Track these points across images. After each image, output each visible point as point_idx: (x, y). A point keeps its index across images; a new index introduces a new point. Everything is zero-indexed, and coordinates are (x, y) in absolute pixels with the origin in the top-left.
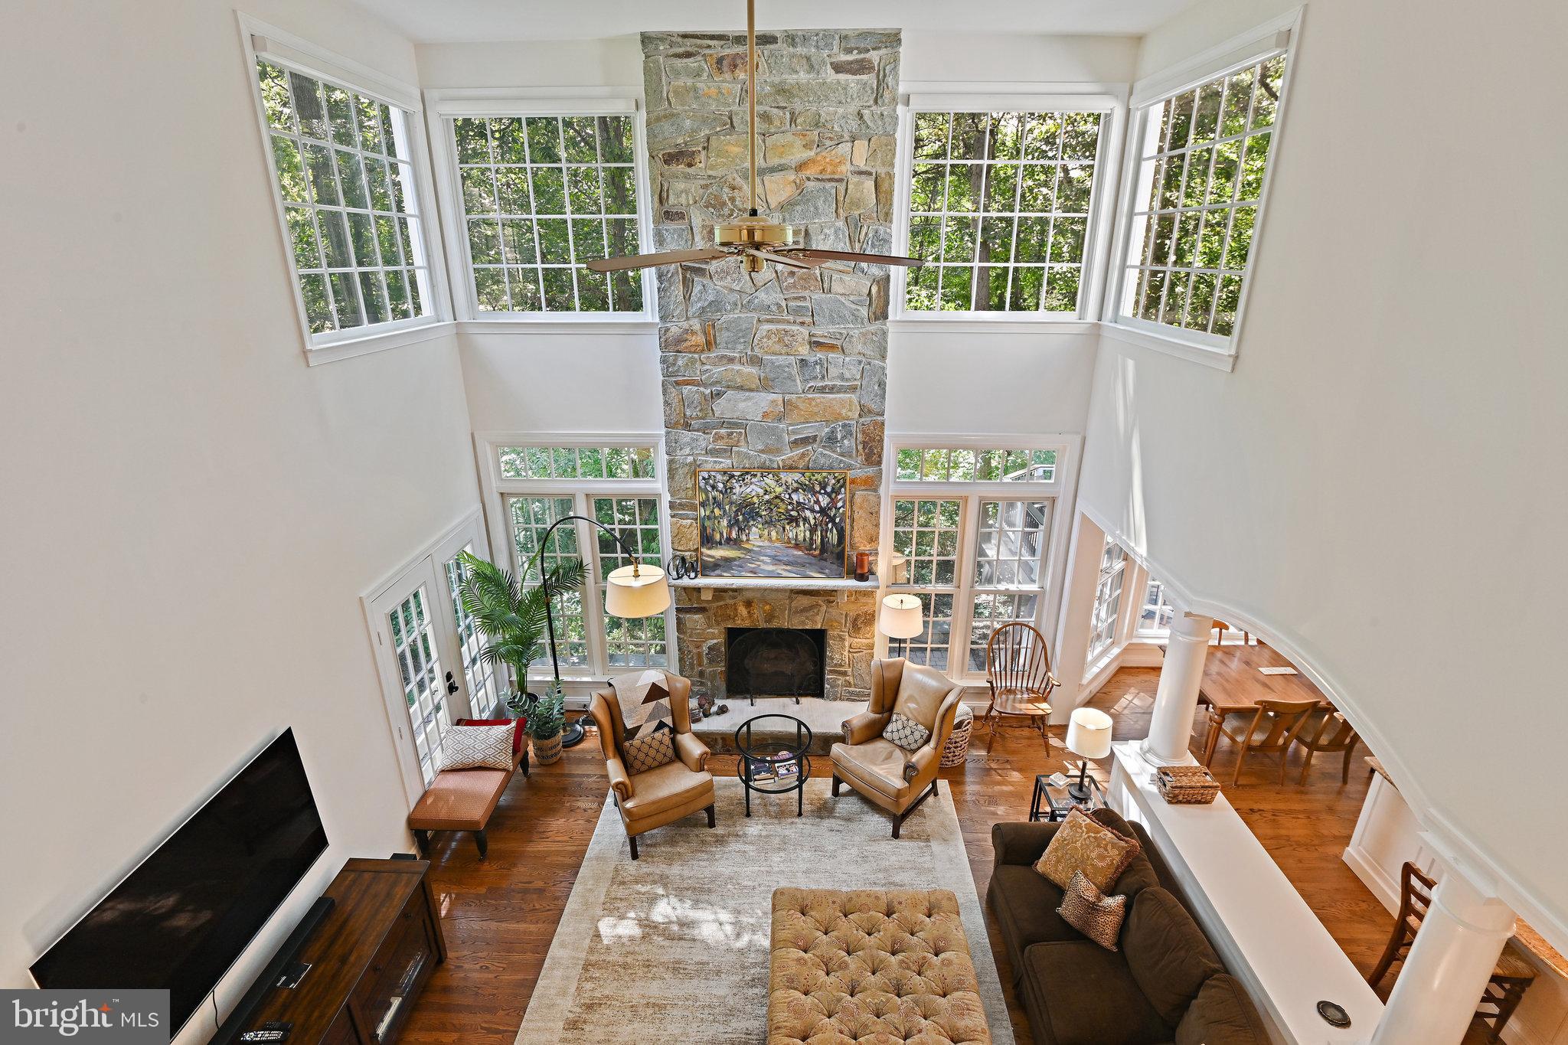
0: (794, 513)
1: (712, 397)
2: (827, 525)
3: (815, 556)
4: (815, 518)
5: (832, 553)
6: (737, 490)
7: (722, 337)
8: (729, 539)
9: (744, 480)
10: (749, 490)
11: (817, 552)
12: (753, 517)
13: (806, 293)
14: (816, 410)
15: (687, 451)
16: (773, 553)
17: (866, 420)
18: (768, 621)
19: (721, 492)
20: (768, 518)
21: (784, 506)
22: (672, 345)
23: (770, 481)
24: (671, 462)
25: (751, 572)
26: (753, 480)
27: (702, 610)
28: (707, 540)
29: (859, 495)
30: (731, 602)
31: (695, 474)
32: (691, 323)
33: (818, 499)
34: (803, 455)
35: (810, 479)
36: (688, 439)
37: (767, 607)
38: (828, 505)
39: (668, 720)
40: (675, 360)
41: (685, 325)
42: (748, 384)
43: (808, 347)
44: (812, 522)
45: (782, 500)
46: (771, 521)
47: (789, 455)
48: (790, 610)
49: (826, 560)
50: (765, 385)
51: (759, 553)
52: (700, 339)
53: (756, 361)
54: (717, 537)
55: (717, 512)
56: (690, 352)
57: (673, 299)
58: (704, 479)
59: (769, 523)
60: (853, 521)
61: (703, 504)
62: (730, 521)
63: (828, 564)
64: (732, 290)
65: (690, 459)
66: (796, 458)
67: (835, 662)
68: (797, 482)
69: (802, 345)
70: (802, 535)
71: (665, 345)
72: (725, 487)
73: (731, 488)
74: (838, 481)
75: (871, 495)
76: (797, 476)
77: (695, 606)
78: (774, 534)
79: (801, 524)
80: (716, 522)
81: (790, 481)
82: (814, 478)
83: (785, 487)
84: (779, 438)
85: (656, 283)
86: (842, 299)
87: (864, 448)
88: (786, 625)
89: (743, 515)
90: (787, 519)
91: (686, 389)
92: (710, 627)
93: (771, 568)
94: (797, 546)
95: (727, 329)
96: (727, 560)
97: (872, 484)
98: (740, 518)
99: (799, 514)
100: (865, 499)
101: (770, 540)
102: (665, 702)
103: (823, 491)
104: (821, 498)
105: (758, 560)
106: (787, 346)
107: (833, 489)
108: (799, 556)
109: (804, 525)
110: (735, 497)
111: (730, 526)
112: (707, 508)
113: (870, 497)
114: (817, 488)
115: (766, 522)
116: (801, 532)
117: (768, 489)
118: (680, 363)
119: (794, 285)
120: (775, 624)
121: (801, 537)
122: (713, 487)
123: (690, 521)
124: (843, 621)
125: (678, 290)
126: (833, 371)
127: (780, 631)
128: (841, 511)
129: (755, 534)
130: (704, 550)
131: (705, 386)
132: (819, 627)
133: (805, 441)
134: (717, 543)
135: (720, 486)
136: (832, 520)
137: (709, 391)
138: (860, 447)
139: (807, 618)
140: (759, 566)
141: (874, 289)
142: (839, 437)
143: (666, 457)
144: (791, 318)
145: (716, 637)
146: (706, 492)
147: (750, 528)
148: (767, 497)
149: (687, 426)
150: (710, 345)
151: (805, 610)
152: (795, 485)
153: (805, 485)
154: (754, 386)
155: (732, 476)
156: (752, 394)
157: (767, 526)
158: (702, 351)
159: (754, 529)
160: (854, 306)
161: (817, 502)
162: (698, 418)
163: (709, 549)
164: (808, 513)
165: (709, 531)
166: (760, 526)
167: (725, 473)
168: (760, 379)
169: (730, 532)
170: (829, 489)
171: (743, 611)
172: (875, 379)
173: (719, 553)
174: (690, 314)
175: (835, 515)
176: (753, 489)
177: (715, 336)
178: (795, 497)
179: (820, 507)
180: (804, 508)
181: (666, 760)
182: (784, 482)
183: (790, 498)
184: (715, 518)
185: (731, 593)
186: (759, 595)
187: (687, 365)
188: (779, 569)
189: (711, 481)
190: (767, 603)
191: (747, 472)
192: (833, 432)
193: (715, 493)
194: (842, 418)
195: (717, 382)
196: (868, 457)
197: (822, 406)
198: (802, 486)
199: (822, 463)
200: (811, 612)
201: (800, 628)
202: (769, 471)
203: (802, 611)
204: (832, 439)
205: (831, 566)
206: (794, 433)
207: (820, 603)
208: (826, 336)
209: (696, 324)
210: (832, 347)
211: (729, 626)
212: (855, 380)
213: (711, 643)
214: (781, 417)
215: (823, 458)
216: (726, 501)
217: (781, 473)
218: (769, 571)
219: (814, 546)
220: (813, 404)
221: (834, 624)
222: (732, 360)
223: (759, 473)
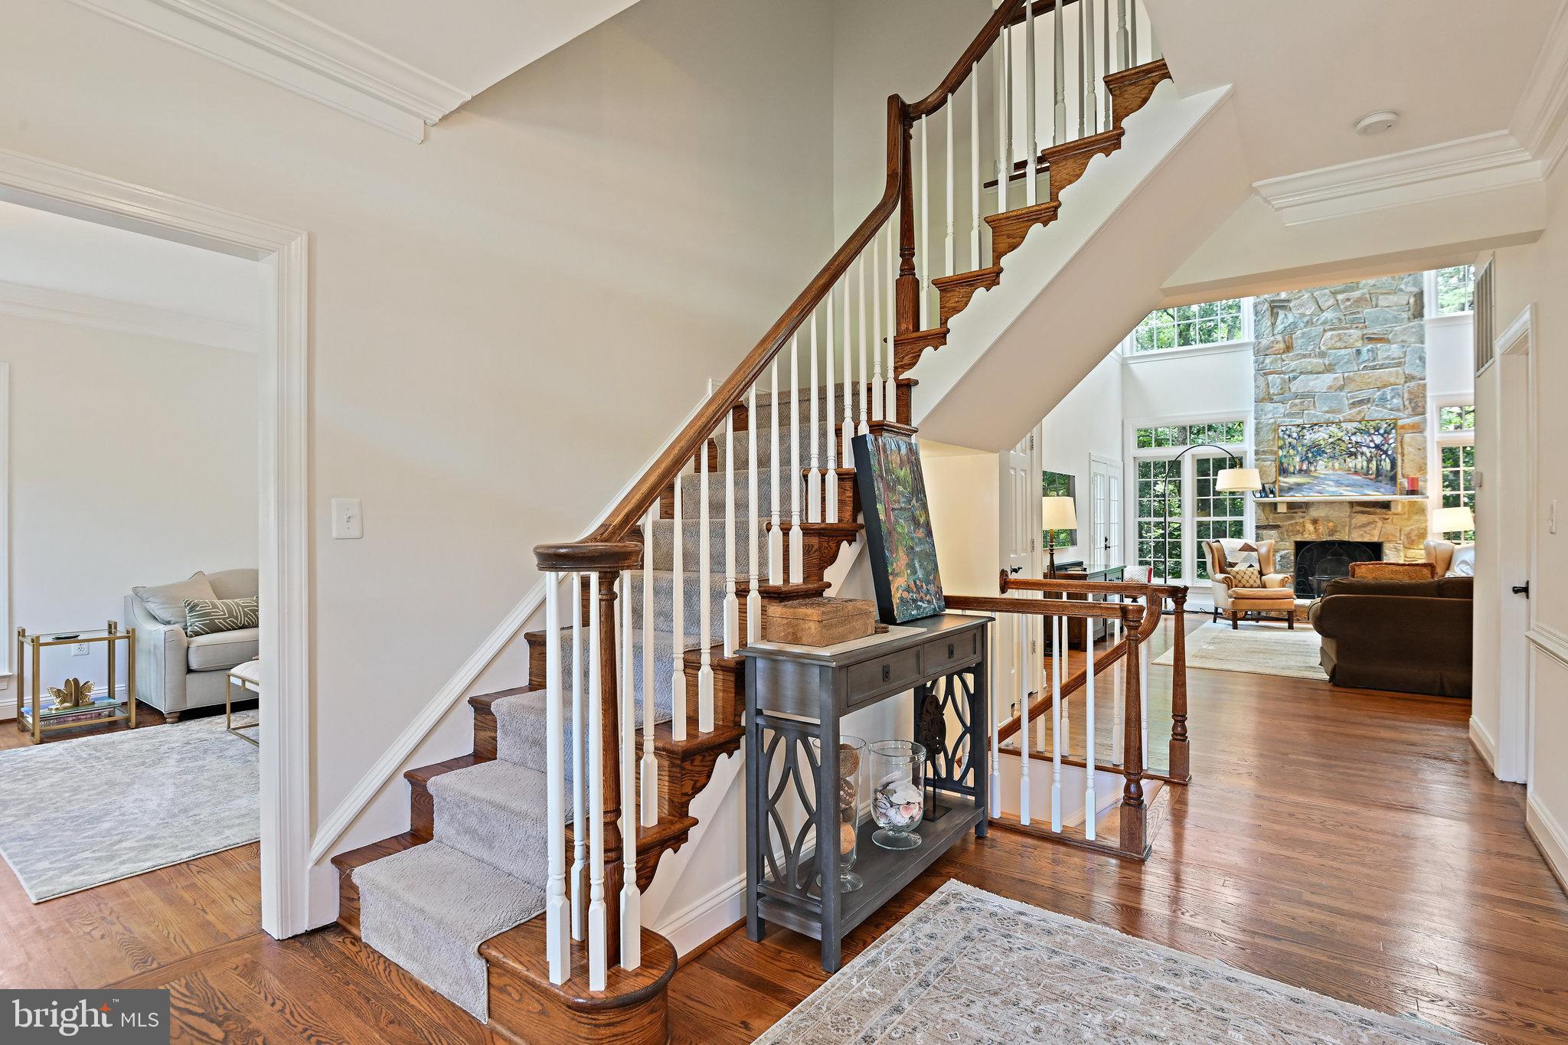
0: (1353, 450)
1: (1289, 380)
2: (1381, 456)
3: (1371, 479)
4: (1371, 452)
5: (1386, 476)
6: (1308, 436)
7: (1298, 343)
9: (1313, 430)
10: (1316, 436)
11: (1373, 476)
12: (1320, 454)
13: (1359, 310)
14: (1369, 380)
15: (1270, 416)
16: (1336, 478)
17: (1412, 384)
18: (1331, 535)
19: (1295, 439)
20: (1332, 455)
22: (1261, 352)
23: (1333, 429)
24: (1257, 424)
25: (1318, 492)
26: (1320, 429)
27: (1276, 527)
28: (1283, 471)
29: (1408, 437)
30: (1301, 520)
31: (1276, 430)
32: (1276, 337)
33: (1373, 439)
34: (1359, 412)
35: (1366, 426)
36: (1270, 408)
37: (1331, 524)
38: (1381, 442)
39: (1257, 566)
40: (1264, 361)
41: (1272, 339)
42: (1316, 369)
43: (1362, 341)
44: (1369, 455)
45: (1344, 441)
46: (1335, 456)
47: (1348, 413)
48: (1350, 527)
49: (1381, 482)
50: (1329, 369)
51: (1325, 479)
52: (1282, 346)
53: (1322, 355)
54: (1291, 469)
55: (1292, 452)
56: (1275, 354)
57: (1264, 324)
58: (1282, 431)
59: (1333, 457)
60: (1403, 455)
61: (1281, 448)
62: (1302, 458)
63: (1383, 485)
64: (1304, 315)
65: (1272, 421)
66: (1355, 414)
68: (1355, 428)
69: (1357, 341)
70: (1360, 464)
71: (1257, 353)
72: (1298, 435)
73: (1303, 436)
75: (1418, 436)
76: (1356, 424)
77: (1271, 524)
78: (1337, 465)
79: (1359, 457)
80: (1291, 459)
81: (1349, 427)
82: (1369, 424)
83: (1345, 432)
84: (1341, 402)
85: (1253, 317)
86: (1387, 309)
87: (1410, 403)
88: (1346, 539)
89: (1312, 453)
90: (1347, 454)
91: (1270, 377)
92: (1282, 540)
93: (1334, 489)
94: (1356, 473)
95: (1302, 337)
96: (1298, 484)
97: (1419, 428)
98: (1310, 455)
99: (1357, 450)
100: (1413, 439)
101: (1333, 469)
102: (1255, 554)
103: (1377, 433)
104: (1375, 438)
105: (1324, 484)
106: (1346, 342)
107: (1385, 431)
108: (1358, 480)
109: (1362, 457)
110: (1306, 441)
111: (1302, 461)
112: (1284, 450)
113: (1417, 439)
114: (1372, 431)
115: (1331, 457)
116: (1360, 462)
117: (1332, 435)
118: (1268, 361)
119: (1350, 306)
120: (1336, 537)
121: (1359, 466)
123: (1269, 462)
124: (1398, 535)
125: (1267, 322)
126: (1381, 355)
127: (1342, 543)
128: (1393, 446)
129: (1321, 465)
130: (1281, 479)
131: (1282, 373)
132: (1375, 539)
133: (1361, 402)
134: (1291, 473)
135: (1295, 435)
136: (1385, 452)
137: (1287, 376)
138: (1407, 403)
139: (1365, 532)
140: (1325, 488)
141: (1412, 300)
142: (1389, 397)
143: (1255, 421)
144: (1349, 326)
145: (1287, 548)
146: (1284, 439)
147: (1317, 461)
148: (1331, 440)
149: (1271, 400)
150: (1289, 348)
151: (1363, 526)
152: (1355, 430)
153: (1362, 429)
154: (1321, 370)
155: (1304, 428)
156: (1319, 375)
157: (1330, 459)
158: (1284, 353)
159: (1320, 462)
160: (1396, 312)
161: (1372, 441)
162: (1279, 394)
163: (1285, 478)
164: (1365, 449)
165: (1285, 465)
166: (1326, 460)
167: (1298, 426)
168: (1325, 366)
169: (1302, 465)
170: (1382, 431)
171: (1310, 527)
172: (1417, 356)
173: (1292, 480)
174: (1276, 332)
175: (1387, 449)
176: (1321, 435)
177: (1292, 343)
178: (1354, 439)
179: (1375, 444)
180: (1361, 446)
181: (1256, 585)
182: (1344, 429)
183: (1350, 439)
184: (1290, 456)
185: (1300, 514)
186: (1323, 515)
187: (1272, 362)
188: (1341, 490)
189: (1288, 432)
190: (1329, 521)
191: (1316, 425)
192: (1383, 394)
193: (1290, 440)
194: (1391, 385)
195: (1293, 371)
196: (1414, 409)
197: (1373, 378)
198: (1360, 431)
199: (1375, 415)
200: (1369, 528)
201: (1359, 540)
202: (1333, 423)
203: (1361, 527)
204: (1383, 399)
205: (1385, 486)
206: (1352, 398)
207: (1377, 519)
208: (1375, 334)
209: (1279, 338)
210: (1380, 340)
211: (1298, 540)
212: (1400, 358)
213: (1283, 552)
214: (1341, 388)
215: (1374, 412)
216: (1299, 444)
217: (1343, 424)
218: (1333, 492)
219: (1370, 472)
220: (1367, 377)
221: (1390, 537)
222: (1304, 356)
223: (1325, 425)
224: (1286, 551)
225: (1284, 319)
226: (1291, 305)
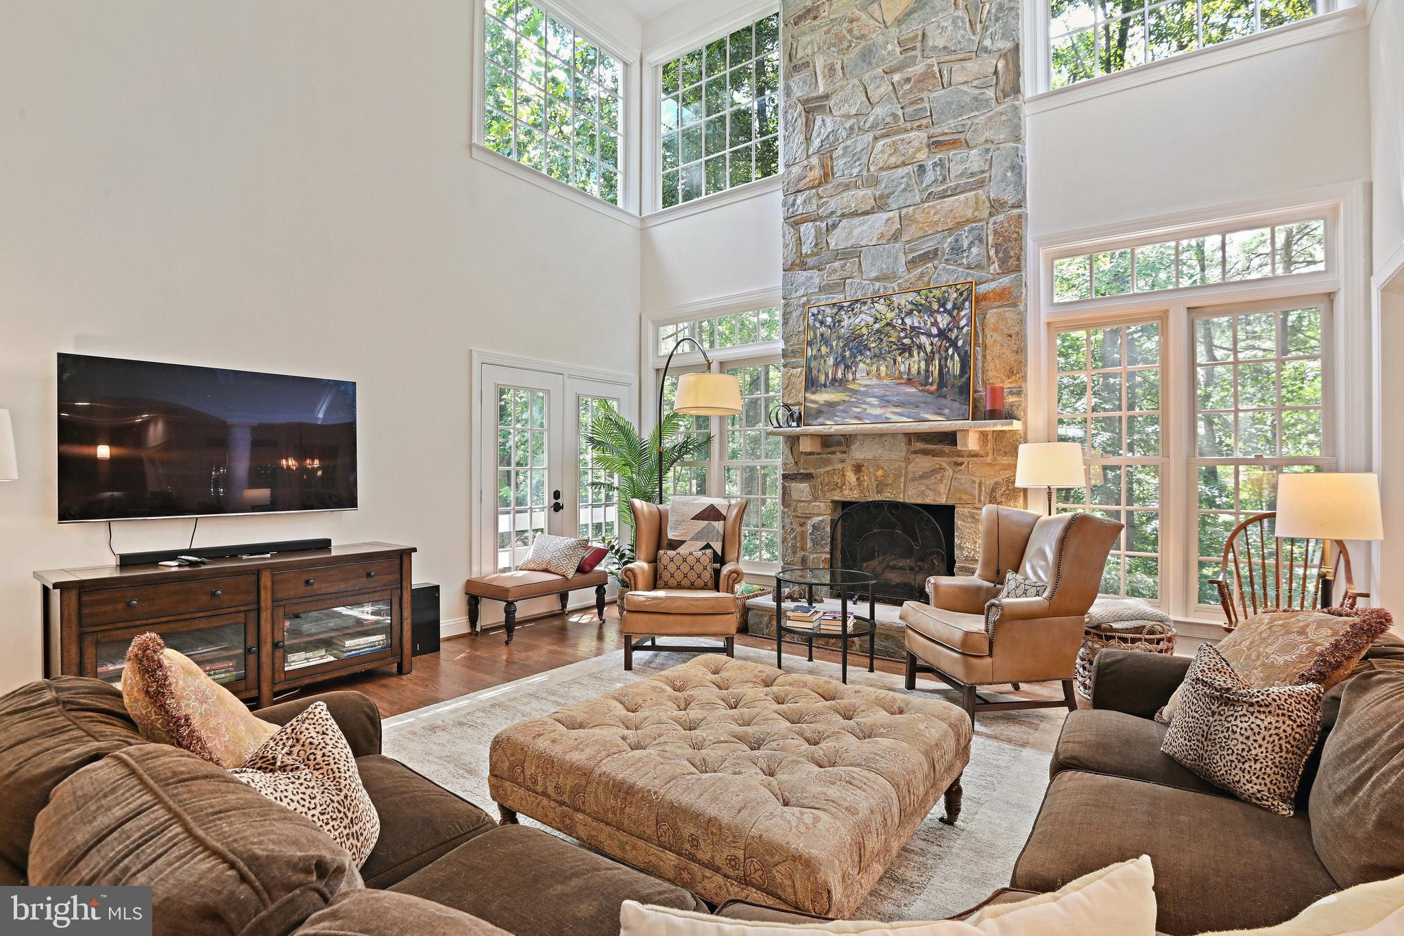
0: (907, 341)
1: (827, 230)
2: (947, 351)
3: (931, 393)
4: (932, 344)
5: (953, 386)
6: (845, 323)
7: (839, 165)
8: (834, 380)
9: (853, 310)
10: (858, 321)
11: (934, 387)
12: (860, 351)
13: (924, 95)
14: (936, 218)
15: (802, 292)
16: (882, 393)
17: (1002, 217)
18: (881, 491)
19: (829, 327)
20: (877, 351)
21: (897, 334)
22: (791, 188)
23: (881, 307)
24: (786, 307)
25: (856, 418)
26: (863, 309)
27: (808, 477)
28: (812, 384)
29: (992, 316)
30: (840, 466)
31: (807, 315)
32: (811, 160)
33: (936, 321)
34: (920, 275)
35: (927, 297)
36: (802, 280)
37: (880, 473)
38: (948, 325)
40: (795, 200)
41: (805, 163)
42: (864, 208)
43: (927, 150)
44: (929, 349)
45: (894, 327)
46: (881, 354)
47: (905, 277)
48: (906, 477)
49: (945, 397)
50: (880, 204)
51: (866, 394)
52: (818, 173)
53: (874, 182)
54: (822, 379)
55: (824, 350)
56: (809, 188)
57: (796, 141)
58: (813, 315)
59: (878, 356)
60: (982, 347)
61: (810, 344)
62: (836, 358)
63: (947, 402)
64: (848, 117)
65: (803, 300)
66: (913, 279)
67: (966, 554)
68: (911, 303)
69: (919, 150)
70: (916, 367)
71: (788, 190)
72: (833, 320)
73: (840, 321)
74: (961, 294)
75: (1010, 314)
76: (911, 297)
77: (802, 471)
78: (883, 369)
79: (915, 353)
80: (822, 361)
81: (903, 302)
82: (932, 295)
83: (897, 311)
84: (895, 260)
86: (964, 88)
87: (997, 253)
88: (900, 498)
89: (850, 350)
90: (898, 349)
91: (802, 228)
92: (816, 499)
93: (878, 411)
94: (910, 382)
95: (844, 155)
96: (831, 405)
97: (1009, 298)
98: (847, 354)
99: (913, 341)
100: (1001, 318)
101: (879, 377)
102: (718, 525)
103: (942, 310)
104: (939, 318)
105: (864, 403)
106: (904, 155)
107: (955, 304)
108: (911, 395)
109: (919, 353)
110: (843, 330)
111: (836, 365)
112: (814, 347)
113: (1007, 315)
114: (935, 306)
115: (875, 356)
116: (916, 363)
117: (879, 316)
118: (799, 201)
119: (911, 90)
120: (887, 496)
121: (914, 370)
122: (822, 323)
123: (797, 369)
124: (976, 492)
125: (801, 134)
126: (956, 169)
127: (895, 506)
128: (964, 331)
129: (862, 371)
130: (808, 396)
131: (821, 219)
132: (942, 501)
133: (925, 257)
134: (821, 386)
135: (829, 320)
136: (954, 344)
137: (825, 224)
138: (992, 252)
139: (928, 488)
140: (865, 409)
141: (1002, 65)
142: (965, 245)
143: (783, 301)
144: (909, 125)
145: (822, 515)
146: (814, 329)
147: (856, 364)
148: (877, 326)
149: (803, 266)
150: (827, 176)
151: (925, 476)
152: (909, 307)
153: (921, 305)
154: (869, 208)
155: (841, 308)
156: (867, 217)
157: (875, 360)
158: (820, 185)
159: (861, 365)
160: (978, 91)
161: (935, 324)
162: (813, 254)
163: (814, 393)
164: (923, 339)
165: (814, 372)
166: (868, 361)
167: (834, 305)
168: (875, 200)
169: (836, 371)
170: (949, 306)
171: (851, 477)
172: (1009, 164)
173: (823, 397)
174: (811, 152)
175: (957, 337)
176: (863, 319)
177: (832, 167)
178: (908, 321)
179: (939, 329)
180: (918, 333)
182: (896, 306)
183: (903, 323)
184: (822, 357)
185: (839, 455)
186: (870, 456)
187: (805, 201)
188: (889, 413)
189: (820, 317)
190: (879, 467)
191: (857, 301)
192: (957, 241)
193: (823, 329)
194: (968, 221)
195: (832, 213)
196: (1003, 262)
197: (943, 213)
198: (918, 308)
199: (944, 278)
200: (933, 480)
201: (919, 501)
202: (880, 297)
203: (923, 477)
204: (957, 249)
205: (952, 404)
206: (912, 251)
207: (945, 465)
208: (946, 134)
209: (815, 161)
210: (954, 144)
211: (836, 498)
212: (983, 172)
213: (816, 519)
214: (896, 237)
215: (945, 275)
216: (834, 336)
217: (894, 298)
218: (877, 416)
219: (930, 380)
220: (932, 212)
221: (965, 497)
222: (847, 187)
223: (869, 301)
224: (821, 518)
225: (824, 126)
226: (832, 103)
